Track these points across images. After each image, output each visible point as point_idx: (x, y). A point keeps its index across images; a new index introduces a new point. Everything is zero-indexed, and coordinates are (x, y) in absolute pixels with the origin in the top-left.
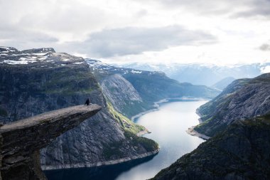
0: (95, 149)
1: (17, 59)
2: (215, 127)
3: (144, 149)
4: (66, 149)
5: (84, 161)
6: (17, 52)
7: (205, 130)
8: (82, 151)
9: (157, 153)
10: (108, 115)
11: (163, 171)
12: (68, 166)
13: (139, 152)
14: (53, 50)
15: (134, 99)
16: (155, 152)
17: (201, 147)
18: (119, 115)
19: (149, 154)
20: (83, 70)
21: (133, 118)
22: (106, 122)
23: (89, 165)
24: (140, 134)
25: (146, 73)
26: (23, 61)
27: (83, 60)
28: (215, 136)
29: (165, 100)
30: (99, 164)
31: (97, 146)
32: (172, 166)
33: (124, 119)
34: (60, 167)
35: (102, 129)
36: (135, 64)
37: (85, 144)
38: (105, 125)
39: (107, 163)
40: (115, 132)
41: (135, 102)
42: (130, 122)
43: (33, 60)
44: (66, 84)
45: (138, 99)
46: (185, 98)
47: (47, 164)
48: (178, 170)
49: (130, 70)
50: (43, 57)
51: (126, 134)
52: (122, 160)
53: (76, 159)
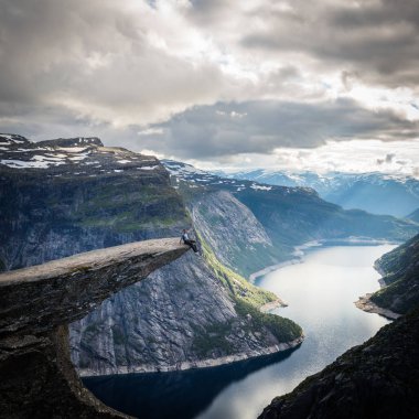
0: (178, 337)
1: (27, 157)
2: (410, 296)
3: (273, 338)
4: (120, 337)
5: (156, 361)
6: (27, 144)
7: (391, 300)
8: (151, 340)
9: (298, 346)
10: (204, 270)
11: (310, 380)
12: (124, 371)
13: (263, 342)
14: (98, 142)
15: (255, 240)
16: (295, 344)
17: (382, 332)
18: (225, 270)
19: (283, 347)
20: (156, 181)
21: (253, 277)
22: (200, 283)
23: (165, 369)
24: (265, 309)
25: (279, 190)
26: (40, 163)
27: (157, 162)
28: (409, 312)
29: (315, 243)
30: (185, 366)
31: (182, 331)
32: (328, 370)
33: (237, 279)
34: (108, 372)
35: (192, 298)
36: (260, 172)
37: (157, 327)
38: (197, 290)
39: (201, 364)
40: (218, 303)
41: (258, 246)
42: (248, 285)
43: (59, 160)
44: (125, 208)
45: (264, 240)
46: (353, 240)
47: (83, 366)
48: (338, 377)
49: (248, 183)
50: (78, 154)
51: (240, 307)
52: (230, 359)
53: (140, 357)
